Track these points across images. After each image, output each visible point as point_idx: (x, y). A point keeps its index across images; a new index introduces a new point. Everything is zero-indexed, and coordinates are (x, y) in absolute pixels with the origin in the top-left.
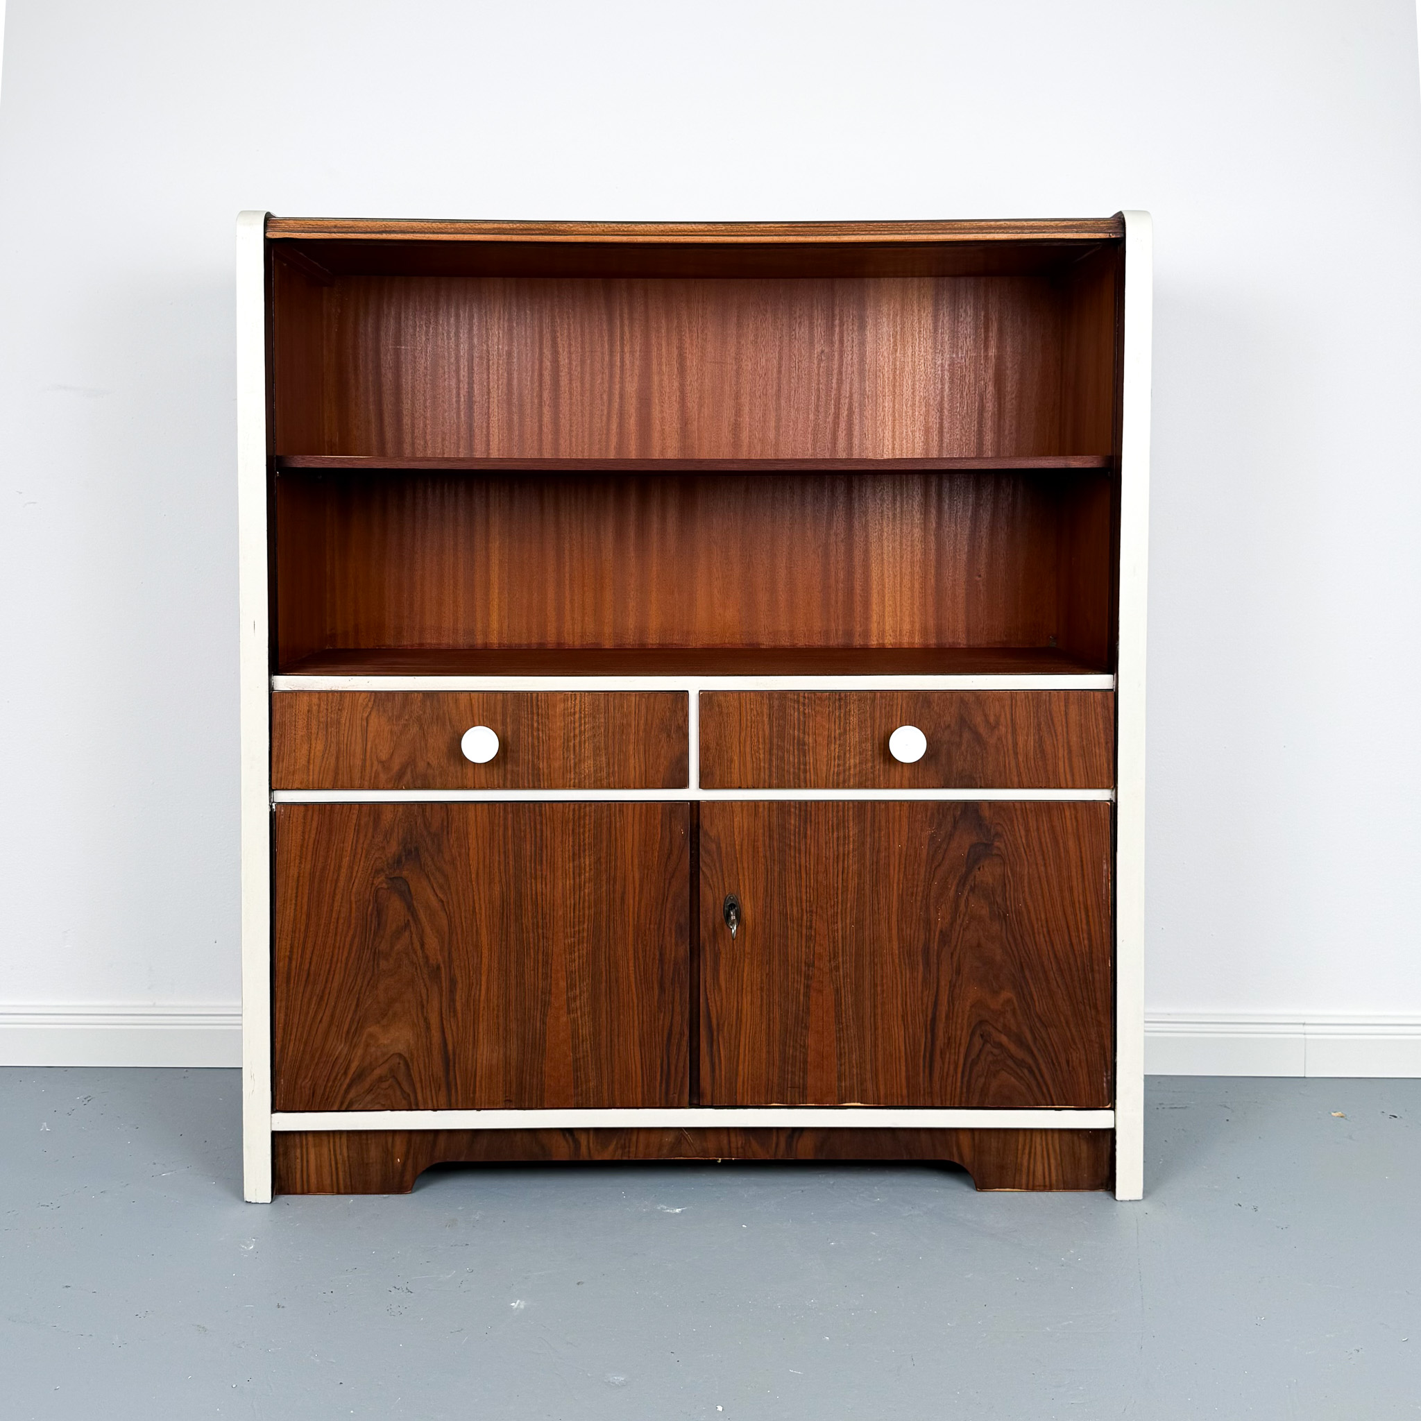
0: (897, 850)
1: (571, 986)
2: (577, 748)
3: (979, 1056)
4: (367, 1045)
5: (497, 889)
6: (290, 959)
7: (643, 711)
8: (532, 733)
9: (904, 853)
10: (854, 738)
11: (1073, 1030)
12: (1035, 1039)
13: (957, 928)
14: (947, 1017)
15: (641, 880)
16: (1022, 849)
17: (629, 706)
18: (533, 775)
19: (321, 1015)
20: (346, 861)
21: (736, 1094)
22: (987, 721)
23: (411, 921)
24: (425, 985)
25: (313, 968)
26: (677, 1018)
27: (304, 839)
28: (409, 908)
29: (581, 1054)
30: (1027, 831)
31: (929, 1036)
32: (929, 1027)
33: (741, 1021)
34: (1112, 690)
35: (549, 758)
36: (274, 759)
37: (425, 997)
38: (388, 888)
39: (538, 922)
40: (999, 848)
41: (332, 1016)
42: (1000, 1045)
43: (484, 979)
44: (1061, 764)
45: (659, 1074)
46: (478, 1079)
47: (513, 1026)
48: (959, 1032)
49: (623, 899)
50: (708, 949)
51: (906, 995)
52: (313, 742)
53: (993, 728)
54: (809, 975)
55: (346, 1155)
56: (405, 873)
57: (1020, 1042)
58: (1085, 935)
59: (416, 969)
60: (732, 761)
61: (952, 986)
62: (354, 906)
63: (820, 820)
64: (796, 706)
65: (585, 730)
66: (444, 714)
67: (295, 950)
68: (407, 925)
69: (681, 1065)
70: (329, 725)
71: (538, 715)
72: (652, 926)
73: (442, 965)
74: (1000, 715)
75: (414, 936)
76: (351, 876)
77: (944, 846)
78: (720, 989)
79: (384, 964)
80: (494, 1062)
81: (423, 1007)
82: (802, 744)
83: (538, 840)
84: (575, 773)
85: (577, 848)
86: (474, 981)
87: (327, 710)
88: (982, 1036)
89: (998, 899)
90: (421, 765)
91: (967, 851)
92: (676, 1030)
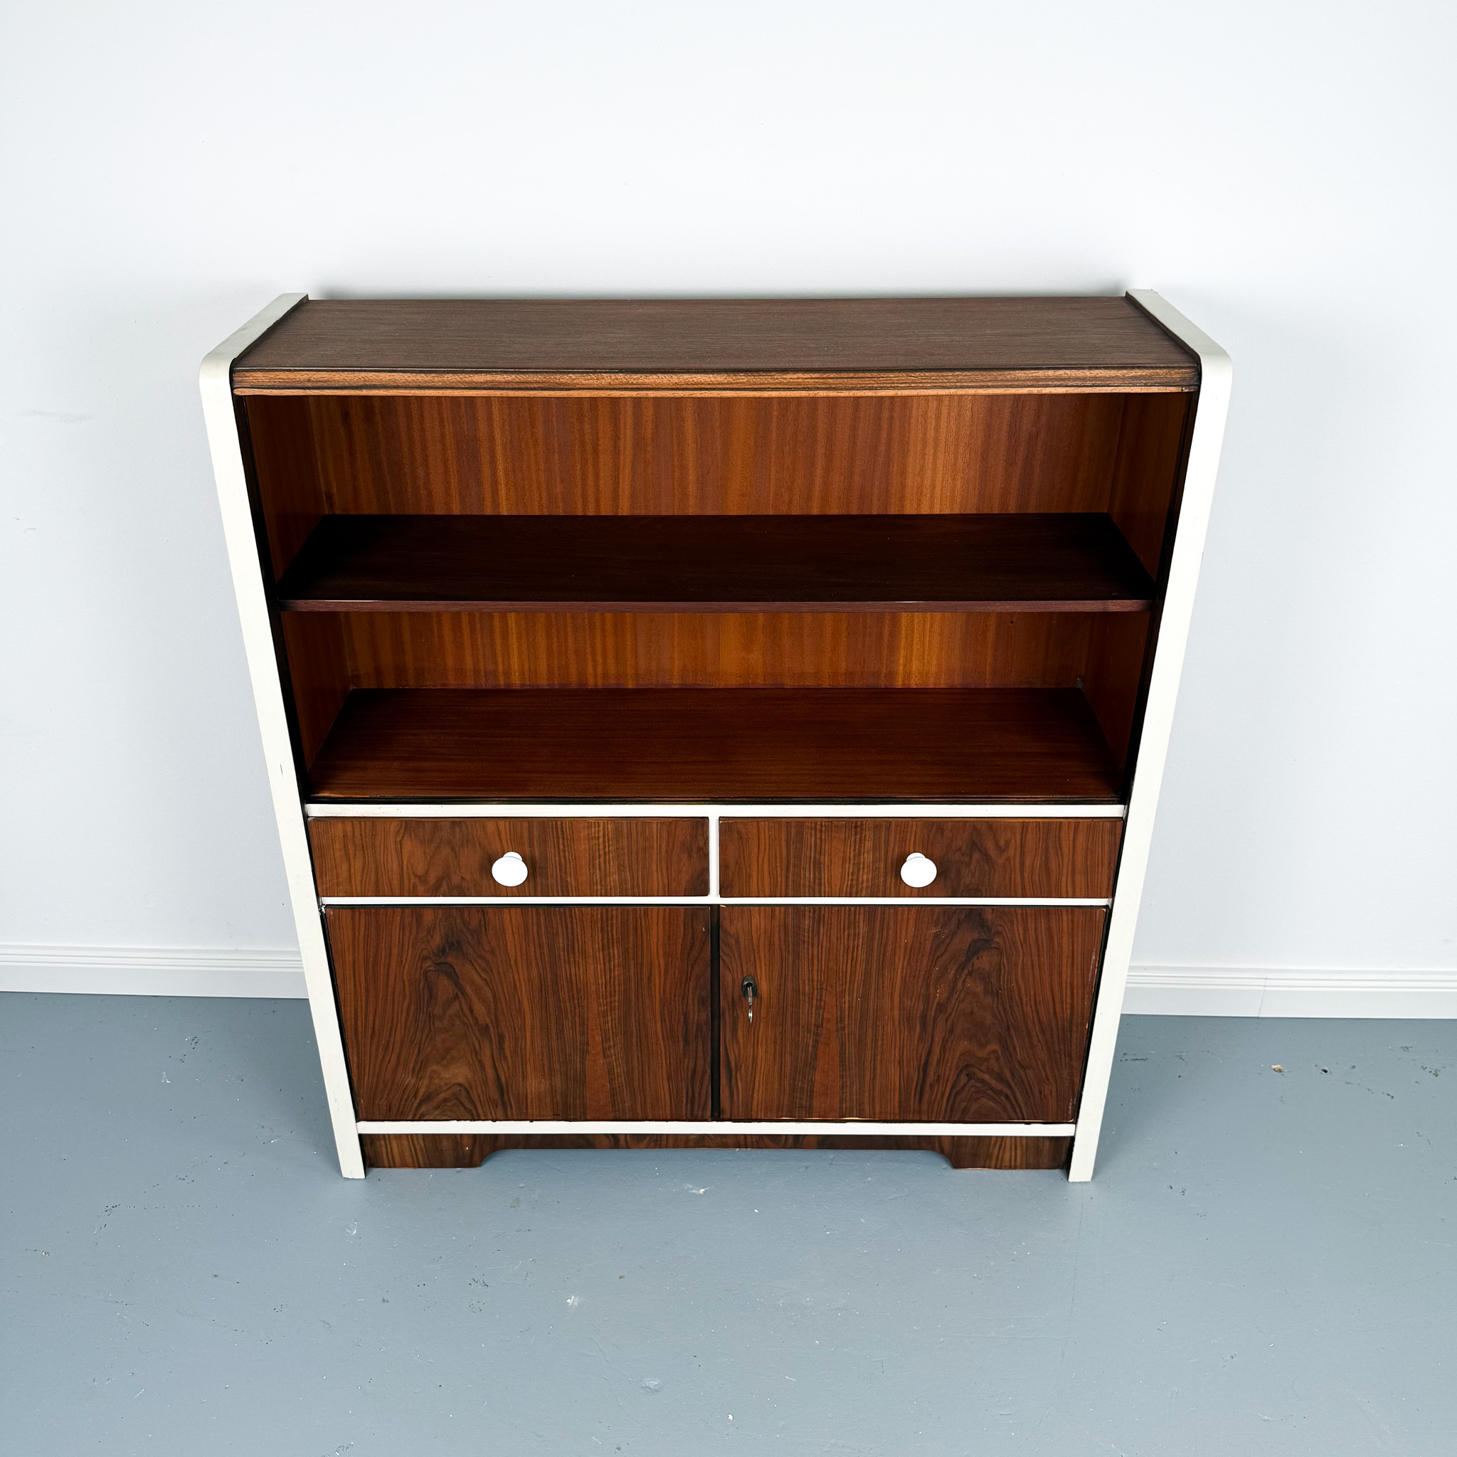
0: (903, 944)
1: (606, 1040)
2: (602, 866)
3: (963, 1088)
4: (431, 1078)
5: (535, 971)
6: (356, 1020)
7: (665, 836)
8: (560, 854)
9: (909, 946)
11: (1048, 1071)
12: (1013, 1076)
13: (954, 1001)
14: (938, 1062)
15: (666, 965)
16: (1019, 944)
17: (651, 829)
18: (563, 886)
19: (389, 1058)
20: (395, 951)
21: (751, 1111)
22: (997, 844)
23: (459, 994)
24: (477, 1038)
25: (376, 1026)
26: (700, 1062)
27: (354, 934)
28: (456, 985)
29: (617, 1086)
30: (1026, 930)
31: (921, 1074)
32: (921, 1070)
33: (756, 1063)
34: (1122, 818)
35: (576, 874)
36: (318, 874)
37: (477, 1046)
38: (436, 971)
39: (573, 995)
40: (998, 944)
41: (399, 1058)
42: (983, 1081)
43: (528, 1035)
44: (1064, 879)
45: (684, 1100)
46: (529, 1100)
47: (557, 1066)
48: (947, 1072)
49: (649, 979)
50: (727, 1015)
51: (903, 1047)
52: (352, 861)
53: (1002, 851)
54: (817, 1033)
55: (423, 1145)
56: (450, 960)
57: (1001, 1078)
58: (1068, 1006)
59: (468, 1027)
60: (750, 877)
61: (945, 1041)
62: (407, 983)
63: (832, 921)
64: (813, 832)
65: (609, 851)
66: (475, 839)
67: (359, 1014)
68: (456, 997)
69: (704, 1091)
70: (365, 847)
71: (564, 839)
72: (677, 998)
73: (490, 1025)
74: (1011, 840)
75: (463, 1004)
76: (402, 962)
77: (947, 942)
78: (738, 1042)
79: (438, 1024)
80: (542, 1089)
81: (476, 1053)
82: (819, 863)
83: (570, 935)
84: (601, 883)
85: (606, 941)
86: (520, 1036)
87: (361, 835)
88: (967, 1075)
89: (992, 980)
90: (456, 879)
91: (967, 946)
92: (699, 1069)
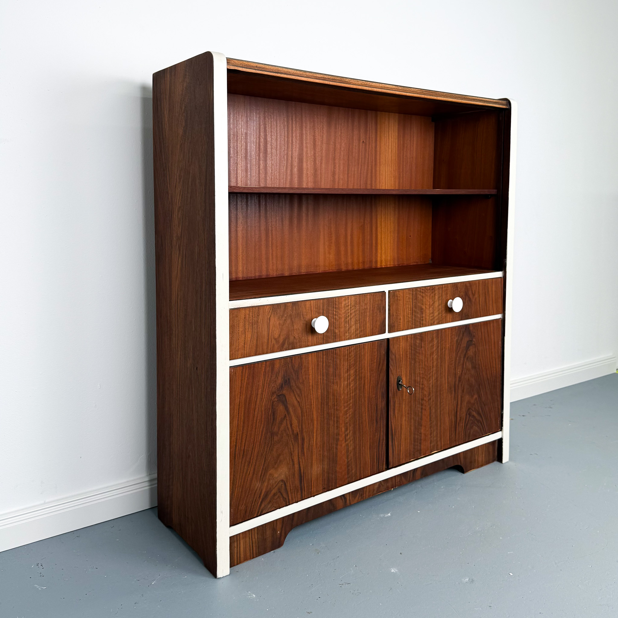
0: (447, 348)
1: (346, 429)
2: (349, 321)
3: (468, 422)
4: (269, 480)
5: (320, 391)
6: (236, 446)
7: (372, 302)
8: (333, 317)
9: (449, 349)
10: (436, 304)
12: (482, 411)
13: (463, 374)
14: (460, 409)
15: (370, 376)
16: (480, 341)
17: (367, 300)
18: (334, 336)
19: (249, 471)
20: (260, 391)
21: (400, 460)
22: (473, 293)
23: (287, 415)
24: (292, 444)
25: (246, 448)
26: (382, 433)
27: (242, 384)
28: (286, 409)
29: (350, 460)
30: (482, 333)
31: (455, 418)
32: (455, 416)
33: (402, 428)
34: (505, 277)
35: (339, 327)
37: (292, 450)
38: (278, 401)
39: (334, 403)
40: (474, 341)
41: (254, 470)
42: (473, 416)
43: (315, 434)
44: (490, 307)
45: (376, 460)
46: (313, 482)
47: (326, 453)
48: (463, 415)
49: (364, 386)
50: (392, 401)
51: (449, 404)
52: (247, 333)
53: (474, 295)
54: (422, 404)
55: (256, 537)
56: (284, 392)
57: (479, 414)
59: (289, 437)
60: (400, 319)
61: (462, 397)
62: (263, 412)
63: (426, 339)
64: (420, 293)
65: (352, 313)
66: (300, 312)
67: (238, 441)
68: (285, 417)
69: (383, 453)
70: (253, 324)
71: (336, 308)
72: (374, 396)
73: (299, 433)
75: (288, 421)
76: (262, 398)
77: (460, 343)
78: (395, 417)
79: (276, 438)
80: (319, 472)
81: (291, 455)
82: (422, 309)
84: (348, 333)
85: (348, 367)
86: (311, 437)
87: (253, 316)
88: (469, 414)
89: (474, 361)
90: (291, 338)
91: (466, 344)
92: (381, 438)
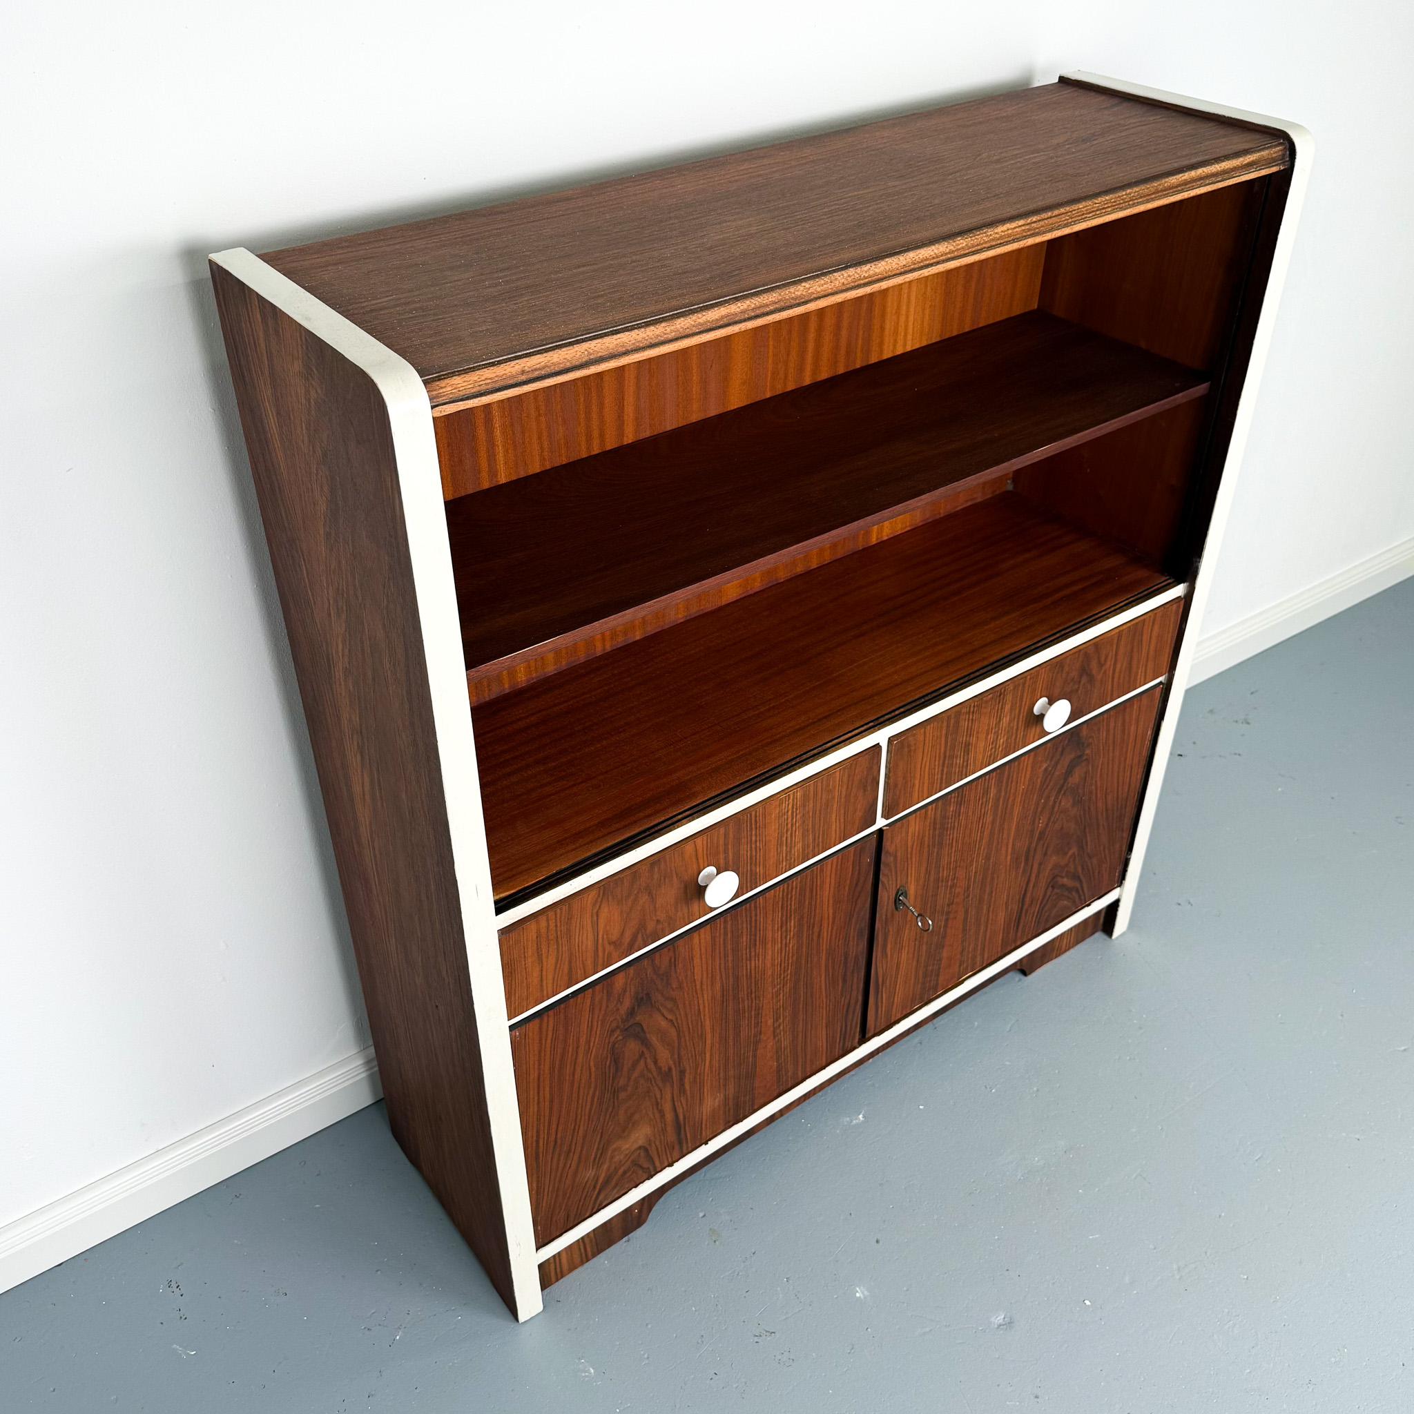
0: (1021, 792)
1: (777, 1019)
2: (789, 839)
3: (1048, 900)
4: (612, 1158)
5: (718, 986)
6: (537, 1142)
8: (751, 847)
9: (1025, 791)
12: (1083, 869)
13: (1051, 824)
14: (1034, 886)
15: (834, 913)
18: (751, 880)
19: (570, 1162)
20: (583, 1040)
21: (890, 1018)
22: (1099, 663)
23: (645, 1051)
24: (659, 1089)
25: (559, 1135)
26: (854, 993)
27: (541, 1046)
28: (642, 1043)
29: (783, 1060)
30: (1108, 732)
31: (1020, 905)
32: (1021, 900)
33: (899, 969)
35: (765, 861)
37: (659, 1097)
38: (623, 1038)
39: (751, 989)
40: (1087, 755)
41: (580, 1157)
42: (1062, 886)
43: (708, 1055)
45: (838, 1037)
46: (704, 1123)
47: (732, 1073)
48: (1039, 893)
49: (819, 935)
50: (880, 933)
51: (1011, 888)
52: (545, 961)
53: (1102, 666)
54: (947, 914)
56: (638, 1018)
57: (1075, 876)
59: (651, 1082)
60: (913, 786)
61: (1040, 864)
62: (593, 1069)
63: (971, 797)
64: (967, 717)
65: (796, 821)
66: (669, 872)
68: (642, 1055)
69: (855, 1021)
70: (559, 938)
71: (756, 829)
72: (840, 943)
73: (673, 1066)
74: (1109, 653)
75: (648, 1059)
76: (589, 1048)
77: (1052, 772)
78: (886, 956)
79: (622, 1096)
80: (717, 1104)
81: (658, 1105)
82: (967, 746)
83: (753, 929)
84: (784, 862)
85: (785, 918)
86: (700, 1061)
87: (556, 925)
88: (1052, 886)
89: (1079, 791)
90: (650, 926)
91: (1066, 768)
92: (853, 1002)
